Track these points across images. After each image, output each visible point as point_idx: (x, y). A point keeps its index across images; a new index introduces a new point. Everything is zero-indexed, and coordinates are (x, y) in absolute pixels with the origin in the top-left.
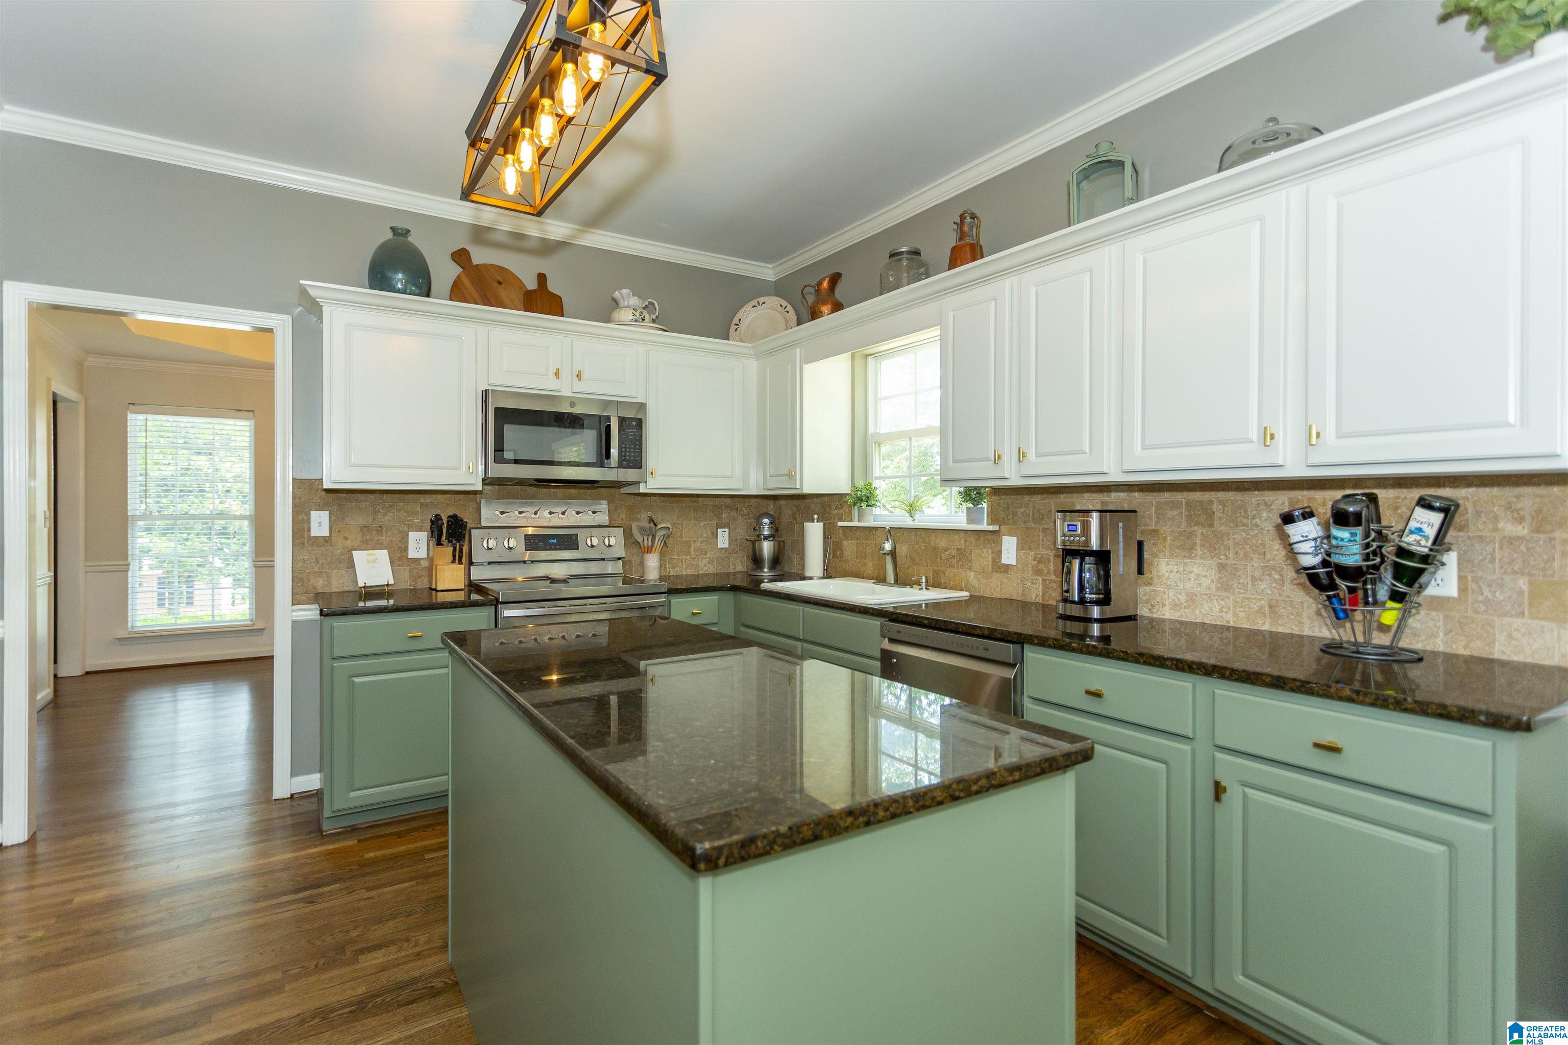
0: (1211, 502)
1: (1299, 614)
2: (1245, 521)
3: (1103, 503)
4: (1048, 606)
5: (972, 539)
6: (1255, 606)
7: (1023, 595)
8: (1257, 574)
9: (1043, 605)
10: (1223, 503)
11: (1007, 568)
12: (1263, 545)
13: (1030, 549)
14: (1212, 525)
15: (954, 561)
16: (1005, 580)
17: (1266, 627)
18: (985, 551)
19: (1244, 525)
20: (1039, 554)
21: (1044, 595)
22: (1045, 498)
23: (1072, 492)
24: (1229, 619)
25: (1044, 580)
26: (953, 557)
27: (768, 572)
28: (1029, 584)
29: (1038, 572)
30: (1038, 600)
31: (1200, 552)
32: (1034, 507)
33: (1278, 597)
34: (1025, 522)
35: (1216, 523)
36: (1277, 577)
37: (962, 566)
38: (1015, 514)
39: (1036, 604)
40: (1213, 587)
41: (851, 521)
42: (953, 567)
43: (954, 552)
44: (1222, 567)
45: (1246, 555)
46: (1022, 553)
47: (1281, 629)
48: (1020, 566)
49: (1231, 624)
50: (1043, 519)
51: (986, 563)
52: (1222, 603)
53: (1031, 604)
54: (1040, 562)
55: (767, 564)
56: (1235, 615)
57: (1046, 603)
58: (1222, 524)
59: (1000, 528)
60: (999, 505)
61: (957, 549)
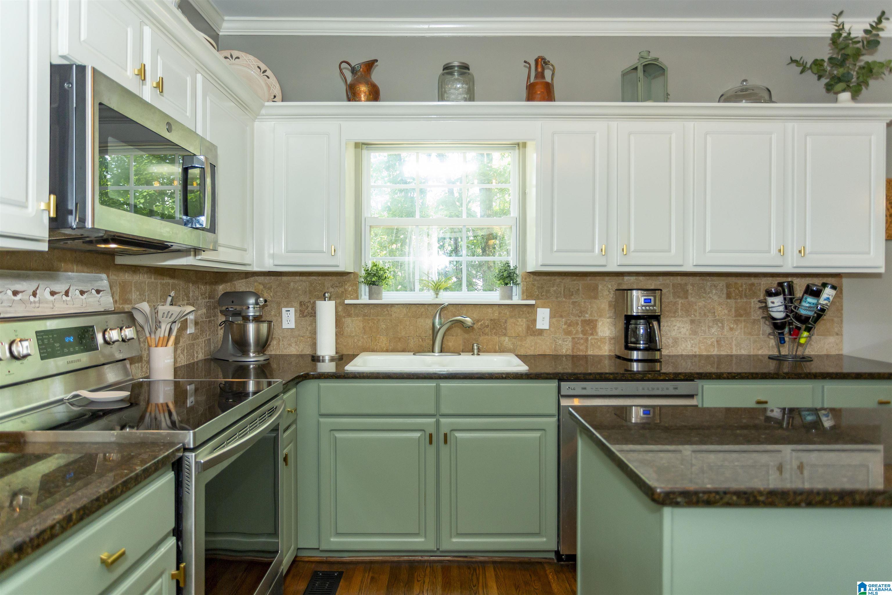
0: (686, 284)
1: (731, 344)
2: (704, 295)
3: (619, 284)
4: (576, 356)
5: (507, 312)
6: (709, 342)
7: (555, 350)
8: (711, 324)
9: (573, 356)
10: (693, 285)
11: (541, 332)
12: (714, 308)
13: (561, 316)
14: (687, 298)
15: (487, 330)
16: (539, 341)
17: (715, 353)
18: (520, 320)
19: (704, 298)
20: (569, 320)
21: (573, 349)
22: (574, 280)
23: (596, 276)
24: (696, 351)
25: (573, 338)
26: (487, 326)
27: (254, 357)
28: (560, 342)
29: (568, 333)
30: (568, 353)
31: (680, 314)
32: (565, 287)
33: (720, 336)
34: (557, 298)
35: (689, 297)
36: (720, 325)
37: (496, 334)
38: (548, 291)
39: (566, 356)
40: (687, 333)
41: (357, 298)
42: (486, 334)
43: (487, 323)
44: (692, 322)
45: (705, 314)
46: (554, 320)
47: (723, 353)
48: (552, 329)
49: (698, 353)
50: (572, 295)
51: (520, 329)
52: (692, 342)
53: (562, 356)
54: (570, 325)
55: (252, 348)
56: (700, 348)
57: (575, 354)
58: (692, 297)
59: (533, 302)
60: (534, 285)
61: (491, 320)
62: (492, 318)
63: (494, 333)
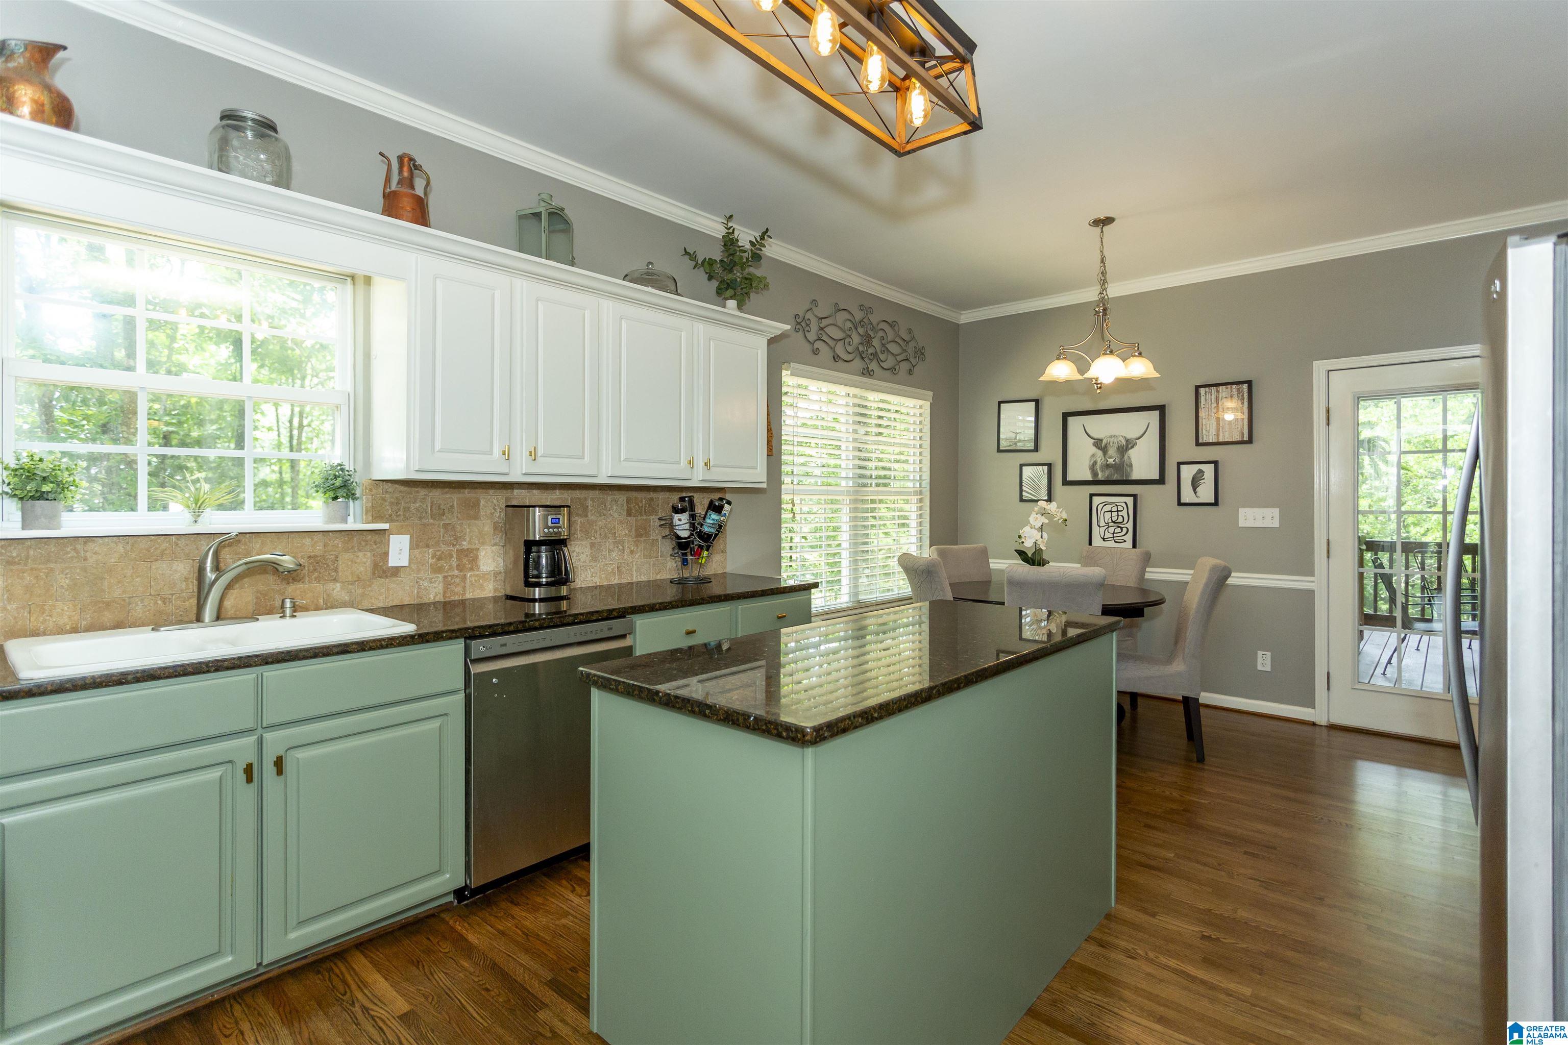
0: (586, 499)
1: (631, 570)
2: (605, 512)
3: (507, 499)
4: (450, 602)
5: (339, 542)
6: (610, 569)
7: (418, 597)
8: (611, 547)
9: (445, 602)
10: (592, 500)
11: (396, 571)
12: (614, 527)
13: (428, 546)
14: (586, 516)
15: (302, 574)
16: (392, 585)
17: (615, 582)
18: (361, 554)
19: (604, 515)
20: (439, 551)
21: (445, 592)
22: (446, 493)
23: (476, 488)
24: (597, 581)
25: (445, 577)
28: (426, 584)
29: (437, 570)
30: (437, 599)
31: (579, 536)
32: (432, 503)
33: (621, 561)
34: (420, 518)
35: (589, 515)
36: (621, 548)
37: (318, 579)
38: (407, 509)
39: (434, 603)
40: (587, 560)
42: (300, 581)
44: (592, 545)
45: (606, 536)
46: (417, 552)
47: (624, 581)
48: (414, 567)
49: (598, 584)
50: (443, 514)
51: (362, 569)
52: (592, 570)
53: (429, 604)
54: (439, 559)
56: (600, 577)
57: (447, 599)
58: (592, 515)
59: (386, 526)
60: (384, 500)
61: (310, 557)
62: (312, 554)
63: (316, 578)
